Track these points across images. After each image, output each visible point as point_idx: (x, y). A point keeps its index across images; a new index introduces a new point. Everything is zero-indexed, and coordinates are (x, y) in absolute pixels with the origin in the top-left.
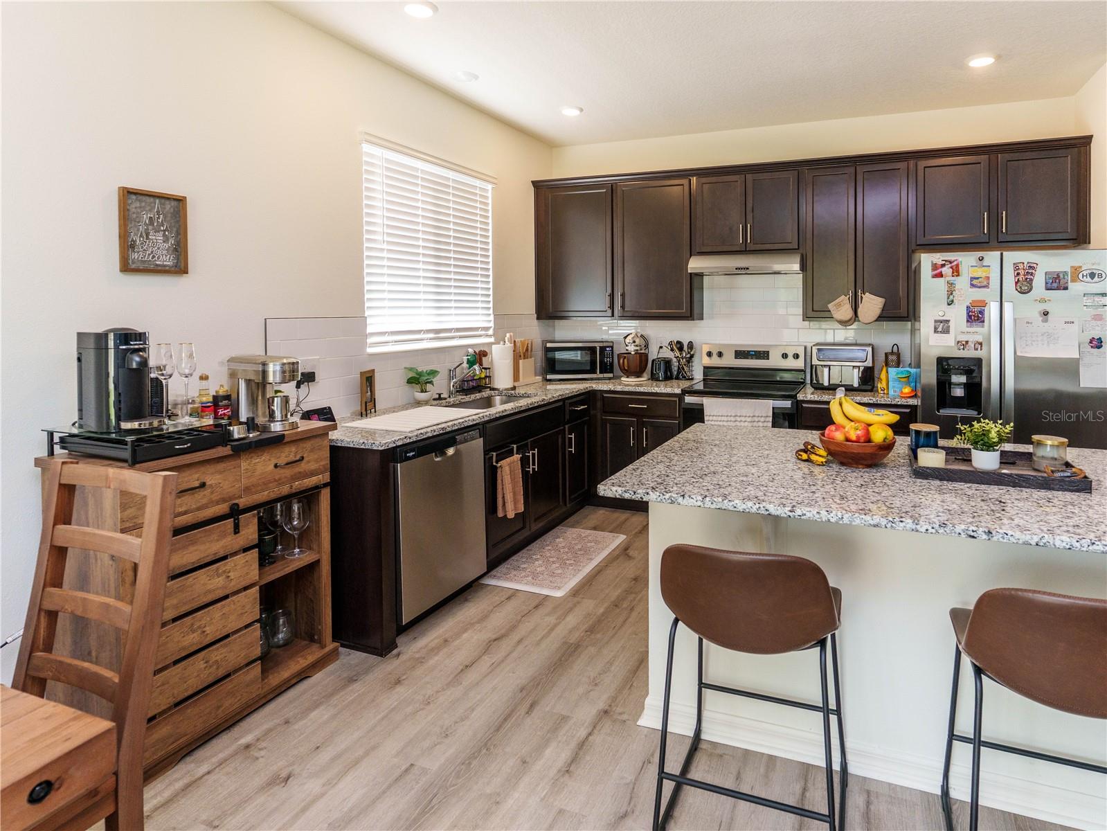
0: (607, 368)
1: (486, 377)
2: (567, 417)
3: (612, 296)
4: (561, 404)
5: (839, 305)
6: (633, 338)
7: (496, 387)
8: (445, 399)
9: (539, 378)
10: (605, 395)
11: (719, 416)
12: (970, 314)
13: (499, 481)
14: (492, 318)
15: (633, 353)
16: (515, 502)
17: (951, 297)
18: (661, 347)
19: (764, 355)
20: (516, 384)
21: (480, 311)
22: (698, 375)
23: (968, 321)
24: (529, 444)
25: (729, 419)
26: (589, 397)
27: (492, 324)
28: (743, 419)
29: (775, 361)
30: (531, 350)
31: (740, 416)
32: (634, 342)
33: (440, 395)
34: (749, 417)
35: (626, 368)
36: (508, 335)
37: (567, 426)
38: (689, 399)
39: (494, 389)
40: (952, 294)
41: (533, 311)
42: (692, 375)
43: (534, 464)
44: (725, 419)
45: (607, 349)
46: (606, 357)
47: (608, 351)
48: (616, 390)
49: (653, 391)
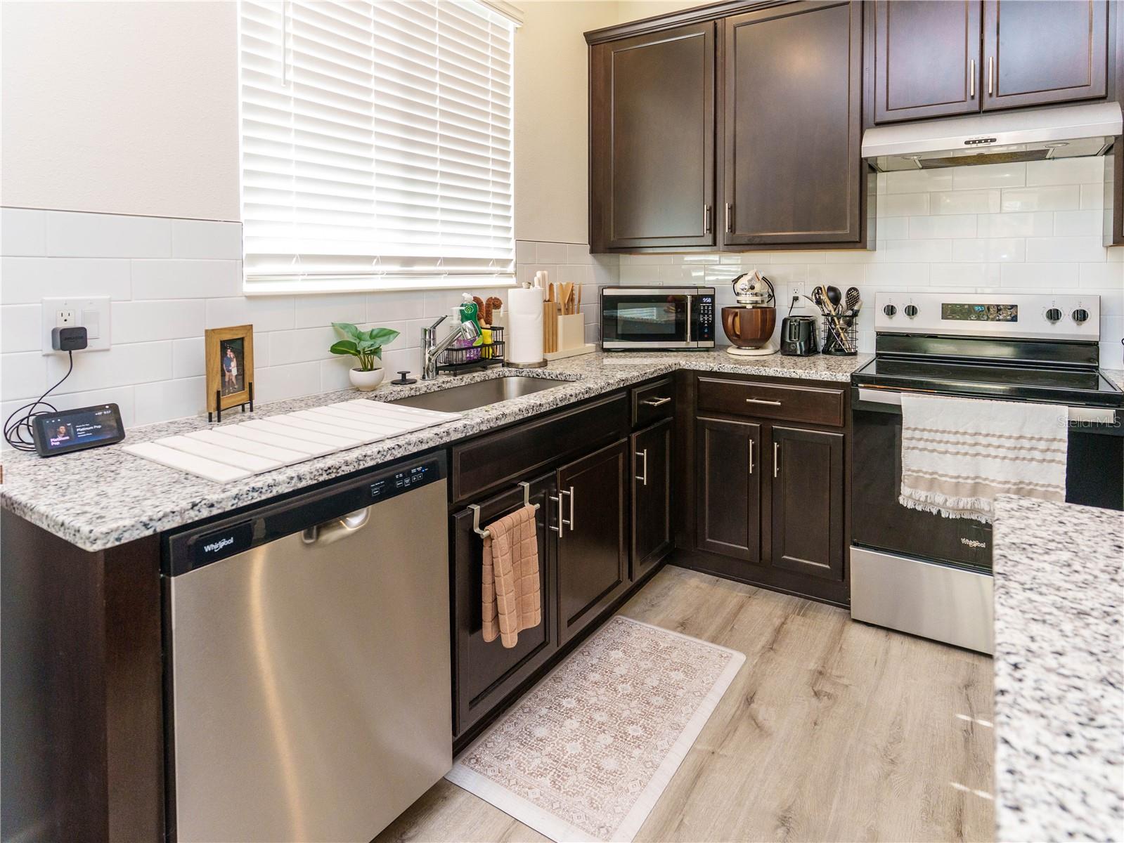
0: (704, 332)
1: (496, 343)
2: (635, 419)
3: (714, 212)
4: (623, 395)
6: (750, 281)
7: (513, 361)
8: (414, 382)
9: (591, 346)
10: (702, 379)
11: (937, 431)
13: (486, 568)
14: (512, 244)
15: (749, 307)
16: (522, 606)
18: (796, 299)
20: (549, 356)
21: (491, 232)
22: (866, 347)
24: (559, 476)
25: (960, 438)
26: (675, 381)
27: (512, 256)
28: (995, 441)
30: (579, 301)
31: (987, 435)
32: (752, 288)
33: (404, 375)
34: (1010, 437)
35: (738, 333)
36: (539, 274)
37: (634, 436)
38: (866, 394)
39: (509, 365)
41: (585, 238)
42: (856, 347)
43: (567, 516)
44: (952, 438)
45: (705, 300)
46: (702, 314)
47: (706, 303)
48: (723, 371)
49: (794, 375)
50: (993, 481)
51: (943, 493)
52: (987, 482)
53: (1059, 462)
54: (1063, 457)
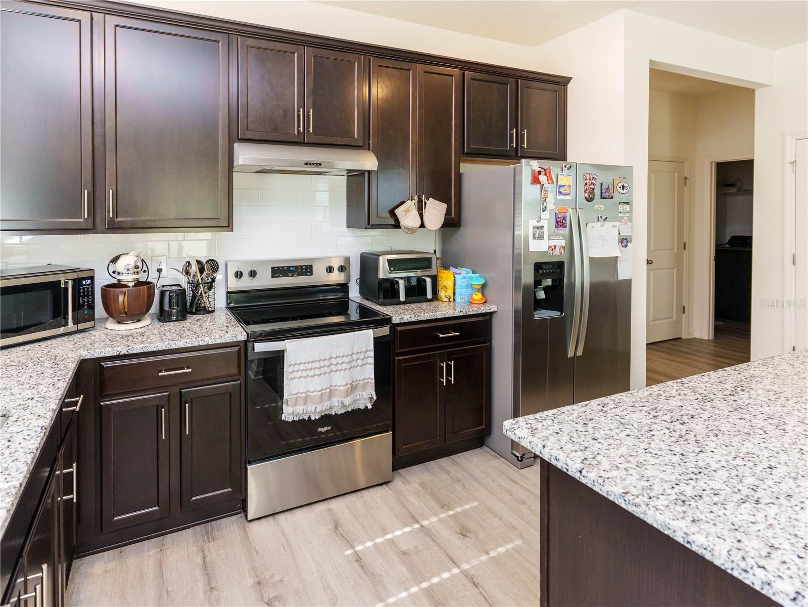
3: (92, 196)
5: (407, 211)
10: (106, 364)
11: (309, 363)
12: (558, 220)
15: (131, 284)
17: (545, 203)
18: (161, 270)
19: (306, 270)
23: (556, 227)
25: (322, 364)
28: (340, 360)
29: (320, 277)
31: (336, 357)
32: (137, 268)
34: (347, 355)
35: (126, 310)
38: (261, 347)
40: (545, 201)
42: (214, 305)
45: (84, 282)
46: (82, 296)
47: (86, 285)
48: (133, 352)
49: (202, 343)
50: (340, 386)
51: (313, 403)
52: (336, 388)
53: (370, 364)
54: (372, 360)
